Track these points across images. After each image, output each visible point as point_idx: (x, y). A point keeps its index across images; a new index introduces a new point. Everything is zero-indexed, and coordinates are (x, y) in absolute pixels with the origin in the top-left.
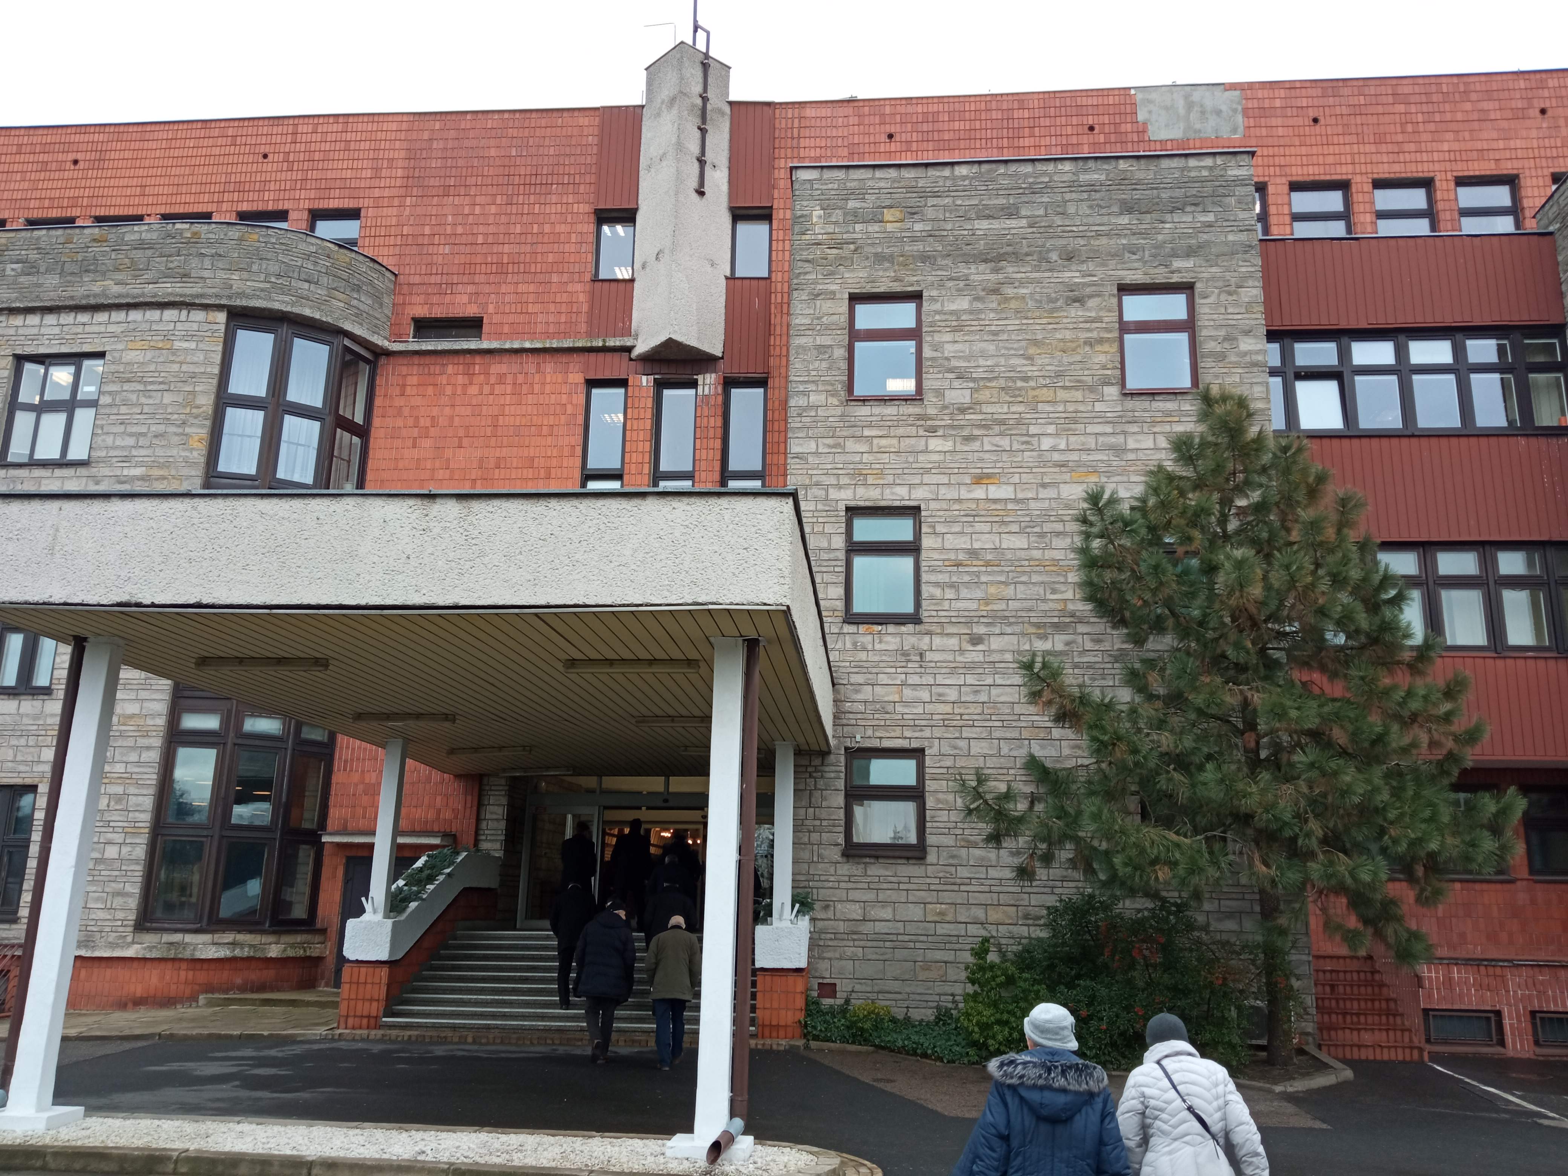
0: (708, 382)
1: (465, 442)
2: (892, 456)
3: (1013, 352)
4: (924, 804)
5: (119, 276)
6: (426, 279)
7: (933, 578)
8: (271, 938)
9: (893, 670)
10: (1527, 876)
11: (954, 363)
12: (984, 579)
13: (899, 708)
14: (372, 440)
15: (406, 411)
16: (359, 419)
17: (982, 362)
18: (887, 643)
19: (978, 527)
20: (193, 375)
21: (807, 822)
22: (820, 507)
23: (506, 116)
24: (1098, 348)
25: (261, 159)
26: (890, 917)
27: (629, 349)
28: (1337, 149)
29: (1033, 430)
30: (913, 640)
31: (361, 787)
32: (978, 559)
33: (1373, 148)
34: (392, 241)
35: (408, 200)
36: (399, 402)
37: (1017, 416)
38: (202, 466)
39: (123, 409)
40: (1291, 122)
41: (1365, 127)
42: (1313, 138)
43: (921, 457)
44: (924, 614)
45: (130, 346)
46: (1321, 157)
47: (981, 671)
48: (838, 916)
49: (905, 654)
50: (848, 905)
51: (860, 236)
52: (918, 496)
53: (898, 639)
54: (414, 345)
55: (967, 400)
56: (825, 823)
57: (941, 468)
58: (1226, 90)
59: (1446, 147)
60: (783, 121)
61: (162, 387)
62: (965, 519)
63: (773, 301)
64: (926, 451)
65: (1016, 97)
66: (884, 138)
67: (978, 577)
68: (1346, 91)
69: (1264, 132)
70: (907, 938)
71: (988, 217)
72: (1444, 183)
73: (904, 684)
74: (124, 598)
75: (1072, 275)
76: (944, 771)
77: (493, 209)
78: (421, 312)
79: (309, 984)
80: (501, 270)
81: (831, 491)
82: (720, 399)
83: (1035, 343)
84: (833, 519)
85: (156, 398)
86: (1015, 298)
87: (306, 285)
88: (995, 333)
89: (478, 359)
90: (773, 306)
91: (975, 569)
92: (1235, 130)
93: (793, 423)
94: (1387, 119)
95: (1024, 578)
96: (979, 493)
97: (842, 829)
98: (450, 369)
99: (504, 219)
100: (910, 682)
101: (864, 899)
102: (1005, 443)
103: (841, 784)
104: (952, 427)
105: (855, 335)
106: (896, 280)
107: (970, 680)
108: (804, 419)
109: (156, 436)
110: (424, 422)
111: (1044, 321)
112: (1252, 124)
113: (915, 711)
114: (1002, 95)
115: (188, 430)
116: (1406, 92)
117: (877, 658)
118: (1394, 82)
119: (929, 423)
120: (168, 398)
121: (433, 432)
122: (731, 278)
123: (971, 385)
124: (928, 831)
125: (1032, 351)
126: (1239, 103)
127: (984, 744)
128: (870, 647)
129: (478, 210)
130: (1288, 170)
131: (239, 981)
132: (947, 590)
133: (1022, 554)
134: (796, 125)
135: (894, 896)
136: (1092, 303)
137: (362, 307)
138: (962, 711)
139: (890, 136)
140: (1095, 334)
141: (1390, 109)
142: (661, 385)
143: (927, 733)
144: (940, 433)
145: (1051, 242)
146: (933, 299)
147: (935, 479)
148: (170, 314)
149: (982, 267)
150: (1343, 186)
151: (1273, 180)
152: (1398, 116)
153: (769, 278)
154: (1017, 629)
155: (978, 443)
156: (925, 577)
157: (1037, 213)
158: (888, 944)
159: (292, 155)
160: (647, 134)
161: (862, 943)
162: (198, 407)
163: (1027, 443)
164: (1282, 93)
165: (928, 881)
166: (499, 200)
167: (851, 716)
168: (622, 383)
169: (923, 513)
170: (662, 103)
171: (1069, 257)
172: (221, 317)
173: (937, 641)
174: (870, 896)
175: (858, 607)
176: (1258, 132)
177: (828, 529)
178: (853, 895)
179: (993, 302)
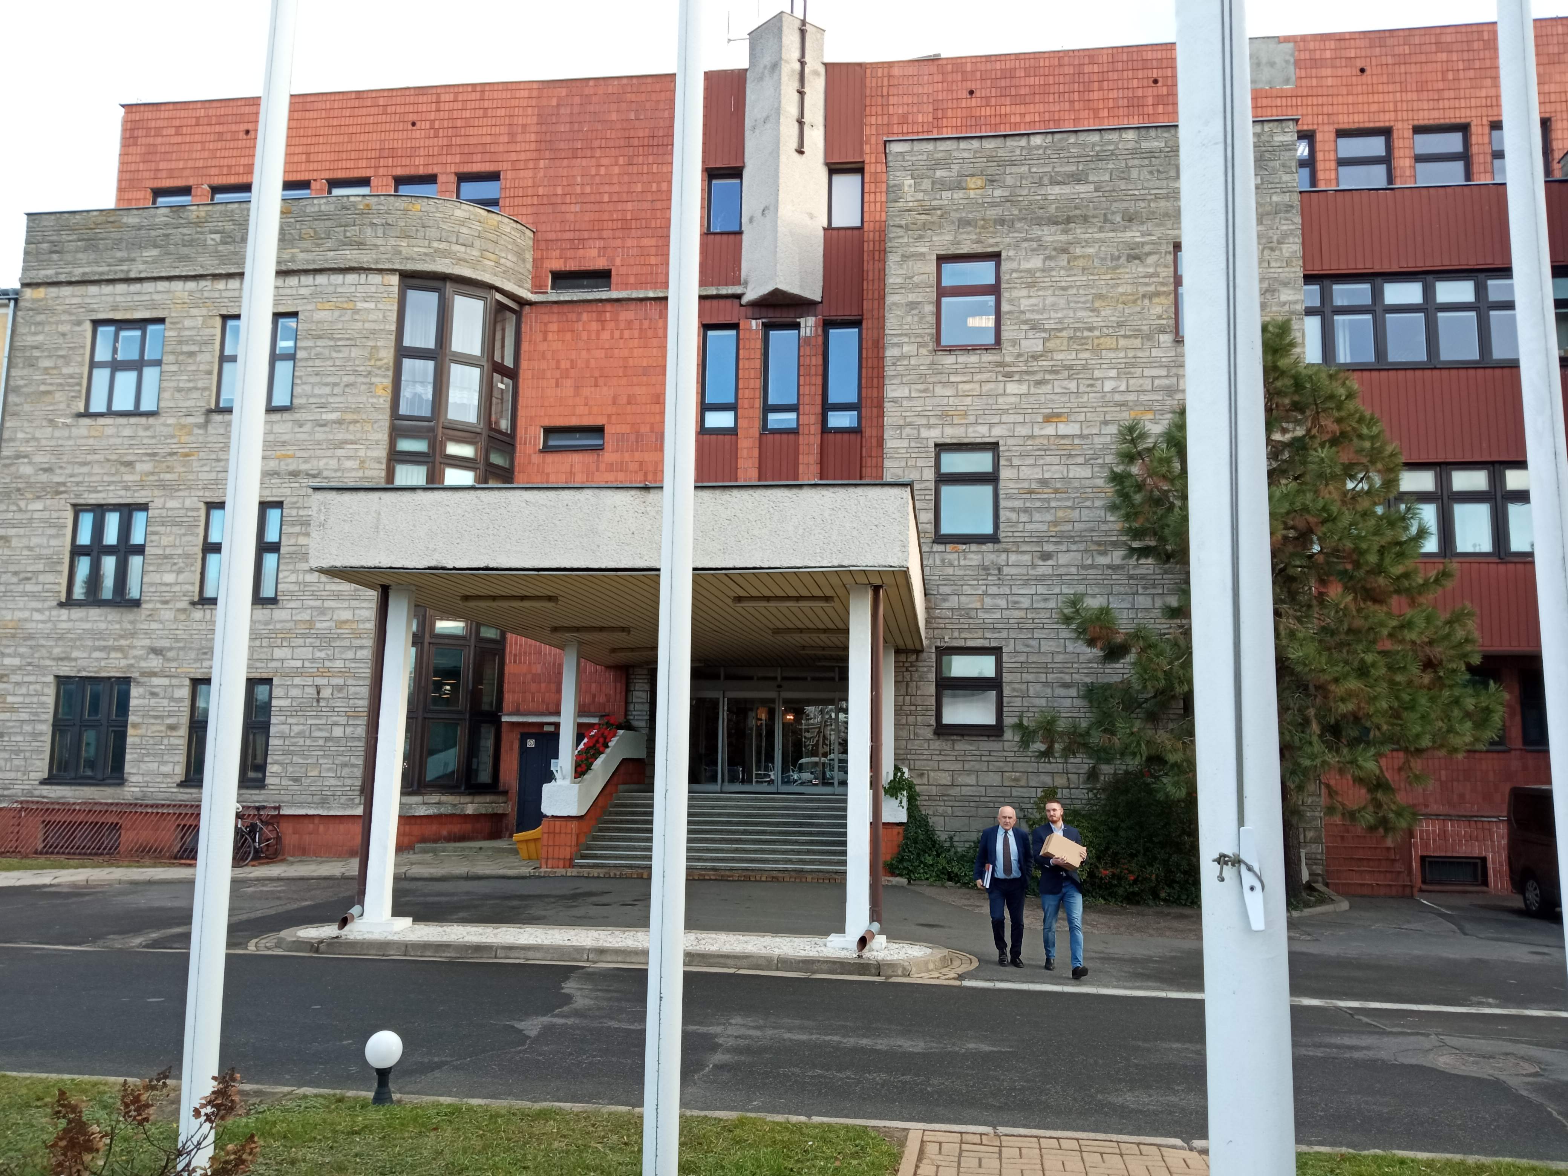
0: (809, 324)
1: (601, 381)
2: (975, 399)
3: (1080, 305)
4: (1002, 692)
5: (307, 244)
6: (560, 235)
7: (1009, 504)
8: (467, 799)
9: (975, 582)
10: (1521, 747)
11: (1028, 316)
12: (1053, 504)
13: (981, 614)
14: (521, 380)
15: (549, 355)
16: (509, 362)
17: (1053, 315)
18: (971, 559)
19: (1048, 459)
20: (374, 332)
21: (904, 708)
22: (913, 444)
23: (625, 81)
24: (1156, 300)
25: (410, 127)
26: (974, 782)
27: (739, 297)
28: (1381, 98)
29: (1097, 374)
30: (993, 557)
31: (529, 677)
32: (1048, 487)
33: (1414, 96)
34: (529, 201)
35: (542, 163)
36: (543, 346)
37: (1084, 362)
38: (388, 411)
39: (318, 363)
40: (1340, 72)
41: (1408, 76)
42: (1359, 88)
43: (1001, 400)
44: (1002, 535)
45: (319, 306)
46: (1366, 106)
47: (1050, 582)
48: (931, 782)
49: (985, 568)
50: (939, 774)
51: (946, 202)
52: (997, 433)
53: (980, 556)
54: (553, 296)
55: (1040, 348)
56: (919, 708)
57: (1016, 409)
58: (1280, 42)
59: (1483, 93)
60: (874, 80)
61: (348, 343)
62: (1038, 453)
63: (866, 248)
64: (1005, 394)
65: (1087, 53)
66: (965, 94)
67: (1049, 503)
68: (1390, 42)
69: (1314, 82)
70: (987, 799)
71: (1059, 183)
72: (1480, 128)
73: (985, 594)
74: (433, 564)
75: (1133, 235)
76: (1019, 665)
77: (616, 170)
78: (558, 265)
79: (495, 835)
80: (626, 226)
81: (922, 430)
82: (820, 340)
83: (1100, 297)
84: (924, 455)
85: (345, 353)
86: (1083, 257)
87: (463, 249)
88: (1064, 289)
89: (608, 307)
90: (866, 254)
91: (1046, 496)
92: (1287, 81)
93: (889, 371)
94: (1430, 67)
95: (1088, 503)
96: (1050, 430)
97: (934, 713)
98: (585, 317)
99: (626, 179)
100: (990, 592)
101: (952, 768)
102: (1072, 386)
103: (932, 676)
104: (1028, 373)
105: (942, 292)
106: (979, 242)
107: (1041, 590)
108: (899, 368)
109: (347, 386)
110: (565, 364)
111: (1109, 277)
112: (1303, 75)
113: (994, 616)
114: (1073, 51)
115: (374, 380)
116: (1449, 40)
117: (961, 573)
118: (1438, 31)
119: (1007, 369)
120: (355, 352)
121: (572, 373)
122: (829, 229)
123: (1044, 335)
124: (1005, 714)
125: (1097, 304)
126: (1292, 55)
127: (1051, 643)
128: (956, 563)
129: (603, 171)
130: (1335, 118)
131: (444, 833)
132: (1022, 515)
133: (1087, 483)
134: (886, 83)
135: (977, 766)
136: (1151, 260)
137: (509, 264)
138: (1033, 616)
139: (971, 92)
140: (1152, 289)
141: (1432, 57)
142: (768, 327)
143: (1004, 634)
144: (1016, 378)
145: (1115, 205)
146: (1009, 258)
147: (1011, 418)
148: (351, 278)
149: (1054, 228)
150: (1386, 132)
151: (1321, 128)
152: (1439, 65)
153: (861, 228)
154: (1082, 547)
155: (1050, 386)
156: (1003, 503)
157: (1103, 179)
158: (972, 804)
159: (437, 122)
160: (751, 96)
161: (951, 803)
162: (380, 360)
163: (1092, 385)
164: (1332, 45)
165: (1005, 754)
166: (621, 160)
167: (940, 621)
168: (735, 326)
169: (1001, 448)
170: (765, 67)
171: (1130, 219)
172: (395, 279)
173: (1013, 558)
174: (958, 766)
175: (945, 529)
176: (1308, 82)
177: (920, 463)
178: (943, 765)
179: (1063, 260)
